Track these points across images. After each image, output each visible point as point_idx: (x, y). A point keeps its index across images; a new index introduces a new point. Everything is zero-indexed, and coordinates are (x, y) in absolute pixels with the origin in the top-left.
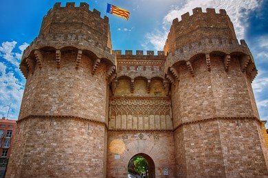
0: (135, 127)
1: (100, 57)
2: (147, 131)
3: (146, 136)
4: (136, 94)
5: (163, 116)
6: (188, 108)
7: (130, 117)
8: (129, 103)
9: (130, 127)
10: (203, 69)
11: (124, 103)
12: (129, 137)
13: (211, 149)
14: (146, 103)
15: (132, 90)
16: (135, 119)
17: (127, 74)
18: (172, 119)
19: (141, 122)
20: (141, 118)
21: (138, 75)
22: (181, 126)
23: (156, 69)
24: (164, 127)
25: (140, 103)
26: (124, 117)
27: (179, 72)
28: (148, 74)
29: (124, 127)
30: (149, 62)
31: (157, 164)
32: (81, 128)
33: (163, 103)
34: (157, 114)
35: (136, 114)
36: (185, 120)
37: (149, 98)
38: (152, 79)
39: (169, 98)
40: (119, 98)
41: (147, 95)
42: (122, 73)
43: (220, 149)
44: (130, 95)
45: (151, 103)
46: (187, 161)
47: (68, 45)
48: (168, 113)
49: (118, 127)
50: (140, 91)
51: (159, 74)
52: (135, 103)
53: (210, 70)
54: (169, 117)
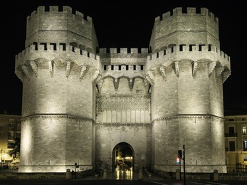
2: (128, 125)
3: (127, 128)
4: (120, 92)
6: (160, 107)
7: (114, 112)
8: (114, 100)
9: (114, 121)
11: (109, 100)
12: (114, 129)
13: (172, 140)
14: (128, 100)
15: (116, 88)
16: (119, 114)
17: (111, 74)
18: (151, 115)
20: (124, 113)
21: (121, 75)
22: (154, 121)
23: (138, 68)
25: (123, 100)
28: (131, 74)
32: (74, 124)
33: (143, 100)
34: (138, 109)
36: (157, 117)
37: (131, 96)
38: (134, 78)
40: (104, 96)
42: (107, 74)
43: (178, 139)
44: (114, 93)
46: (156, 149)
48: (147, 109)
50: (123, 89)
51: (140, 74)
52: (118, 100)
53: (178, 76)
54: (148, 113)
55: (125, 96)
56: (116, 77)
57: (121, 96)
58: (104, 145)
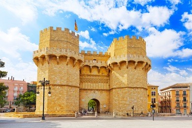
0: (92, 88)
1: (77, 59)
2: (97, 90)
3: (96, 92)
5: (105, 84)
6: (116, 82)
7: (89, 84)
8: (89, 77)
9: (89, 88)
10: (124, 67)
11: (87, 77)
14: (97, 78)
15: (91, 71)
16: (92, 84)
17: (88, 64)
19: (94, 86)
20: (94, 84)
21: (94, 65)
22: (113, 89)
23: (103, 62)
24: (105, 89)
25: (94, 77)
26: (86, 83)
27: (114, 67)
28: (99, 65)
29: (86, 88)
30: (100, 58)
31: (101, 103)
33: (105, 78)
34: (102, 82)
35: (92, 82)
36: (115, 87)
37: (99, 76)
38: (101, 67)
39: (109, 76)
40: (84, 75)
41: (98, 74)
42: (86, 64)
44: (90, 74)
45: (100, 78)
47: (62, 54)
48: (107, 83)
49: (83, 88)
50: (95, 72)
51: (104, 65)
52: (92, 77)
53: (127, 68)
54: (108, 84)
55: (96, 76)
56: (91, 66)
57: (93, 75)
58: (83, 100)
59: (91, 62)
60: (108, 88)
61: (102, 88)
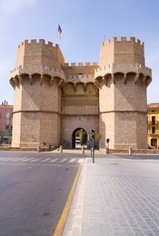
0: (77, 113)
1: (53, 76)
2: (83, 115)
3: (82, 118)
4: (78, 93)
5: (93, 107)
7: (74, 107)
8: (73, 98)
11: (70, 98)
12: (73, 119)
14: (83, 98)
15: (75, 90)
16: (77, 108)
17: (71, 81)
19: (80, 110)
21: (78, 81)
22: (100, 113)
23: (90, 77)
24: (93, 113)
26: (70, 107)
27: (99, 82)
28: (85, 81)
32: (45, 116)
33: (94, 98)
34: (90, 105)
35: (77, 105)
39: (97, 95)
41: (84, 93)
42: (68, 81)
45: (87, 98)
47: (35, 72)
49: (67, 113)
50: (80, 91)
51: (91, 81)
52: (76, 98)
55: (81, 96)
56: (75, 83)
57: (78, 96)
58: (66, 130)
59: (75, 77)
60: (97, 113)
61: (90, 113)
